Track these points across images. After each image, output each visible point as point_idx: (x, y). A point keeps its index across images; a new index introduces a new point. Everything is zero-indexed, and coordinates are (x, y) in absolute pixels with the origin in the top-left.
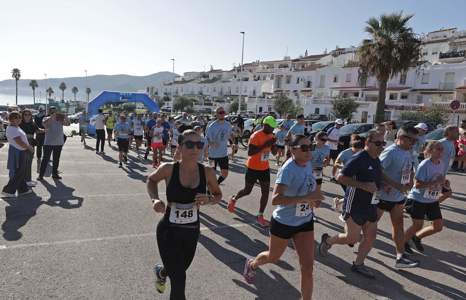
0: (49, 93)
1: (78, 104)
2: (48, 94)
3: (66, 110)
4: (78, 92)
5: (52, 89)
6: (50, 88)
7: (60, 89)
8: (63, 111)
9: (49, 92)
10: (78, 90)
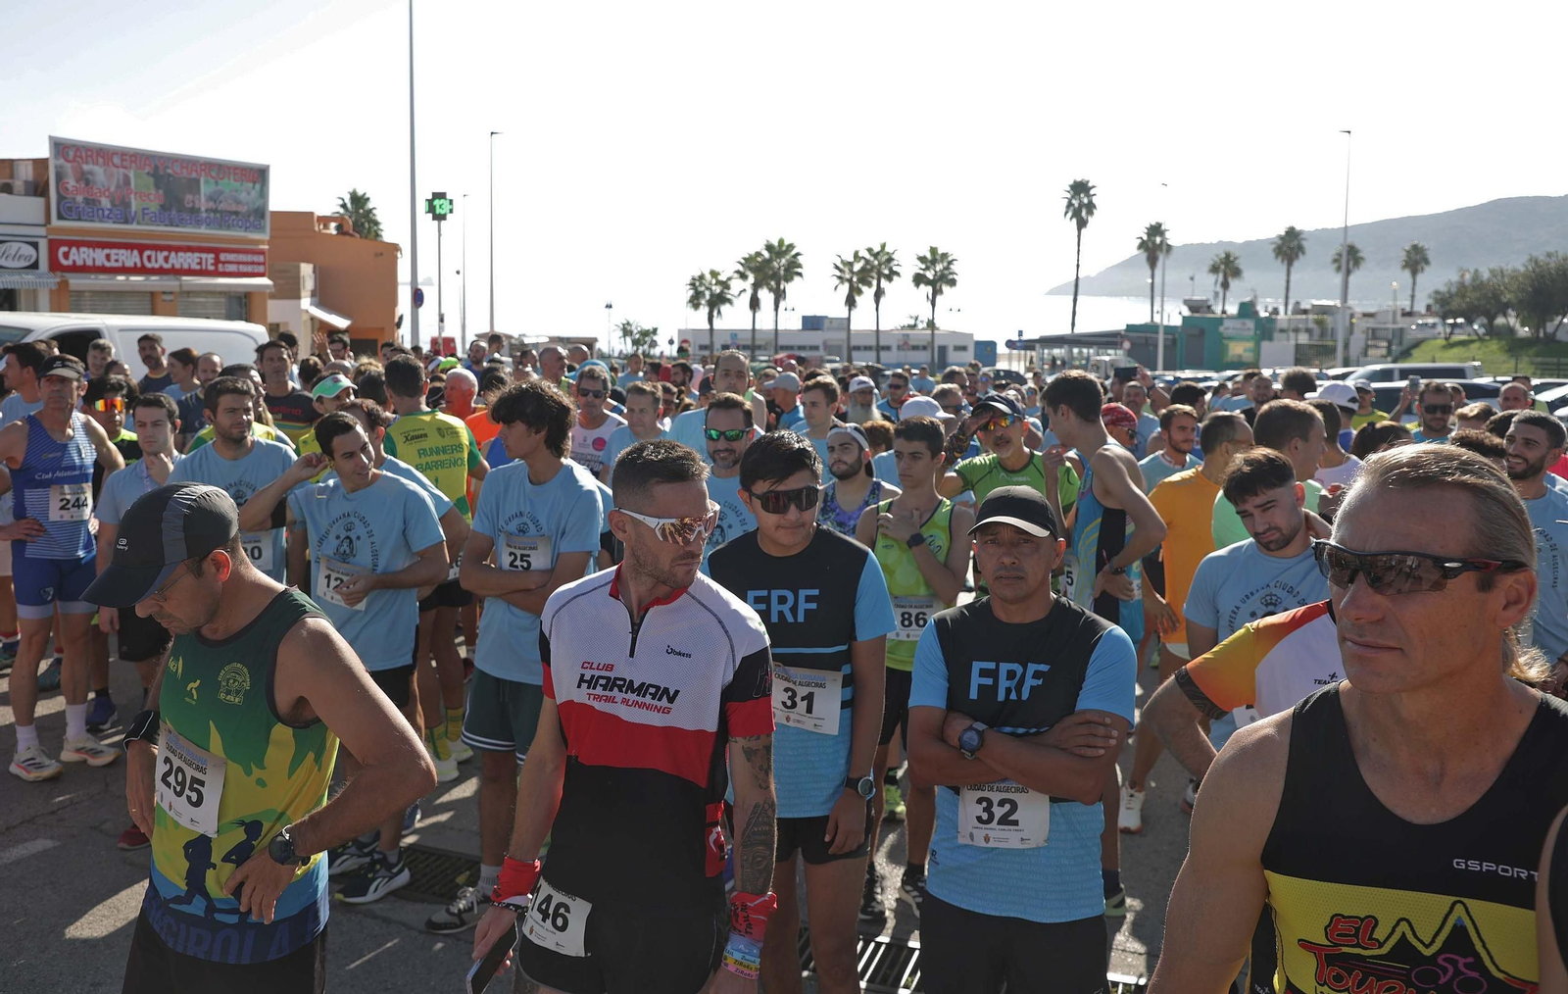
0: (1220, 279)
2: (1217, 281)
3: (1250, 351)
4: (1363, 265)
5: (1236, 258)
6: (1227, 256)
7: (1277, 257)
8: (1236, 359)
9: (1220, 274)
10: (1362, 258)
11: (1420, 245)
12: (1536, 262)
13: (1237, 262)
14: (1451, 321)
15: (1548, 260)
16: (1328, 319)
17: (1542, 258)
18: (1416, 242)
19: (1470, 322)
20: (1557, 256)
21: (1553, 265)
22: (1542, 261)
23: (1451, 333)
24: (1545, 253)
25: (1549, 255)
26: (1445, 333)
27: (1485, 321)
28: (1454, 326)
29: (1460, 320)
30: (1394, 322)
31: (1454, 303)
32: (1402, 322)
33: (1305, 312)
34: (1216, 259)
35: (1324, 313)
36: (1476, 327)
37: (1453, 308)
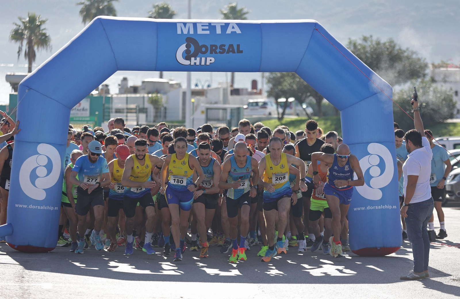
0: (25, 47)
1: (155, 102)
5: (42, 22)
6: (32, 20)
9: (25, 42)
11: (239, 8)
12: (355, 45)
13: (42, 27)
14: (282, 100)
15: (364, 44)
16: (163, 98)
17: (359, 42)
18: (234, 5)
19: (300, 101)
20: (372, 42)
21: (368, 49)
22: (360, 44)
23: (283, 114)
24: (362, 37)
25: (365, 39)
26: (278, 114)
27: (313, 100)
28: (286, 105)
29: (291, 100)
30: (225, 101)
31: (285, 83)
32: (234, 102)
33: (135, 90)
34: (20, 23)
35: (158, 92)
36: (304, 106)
37: (285, 88)
